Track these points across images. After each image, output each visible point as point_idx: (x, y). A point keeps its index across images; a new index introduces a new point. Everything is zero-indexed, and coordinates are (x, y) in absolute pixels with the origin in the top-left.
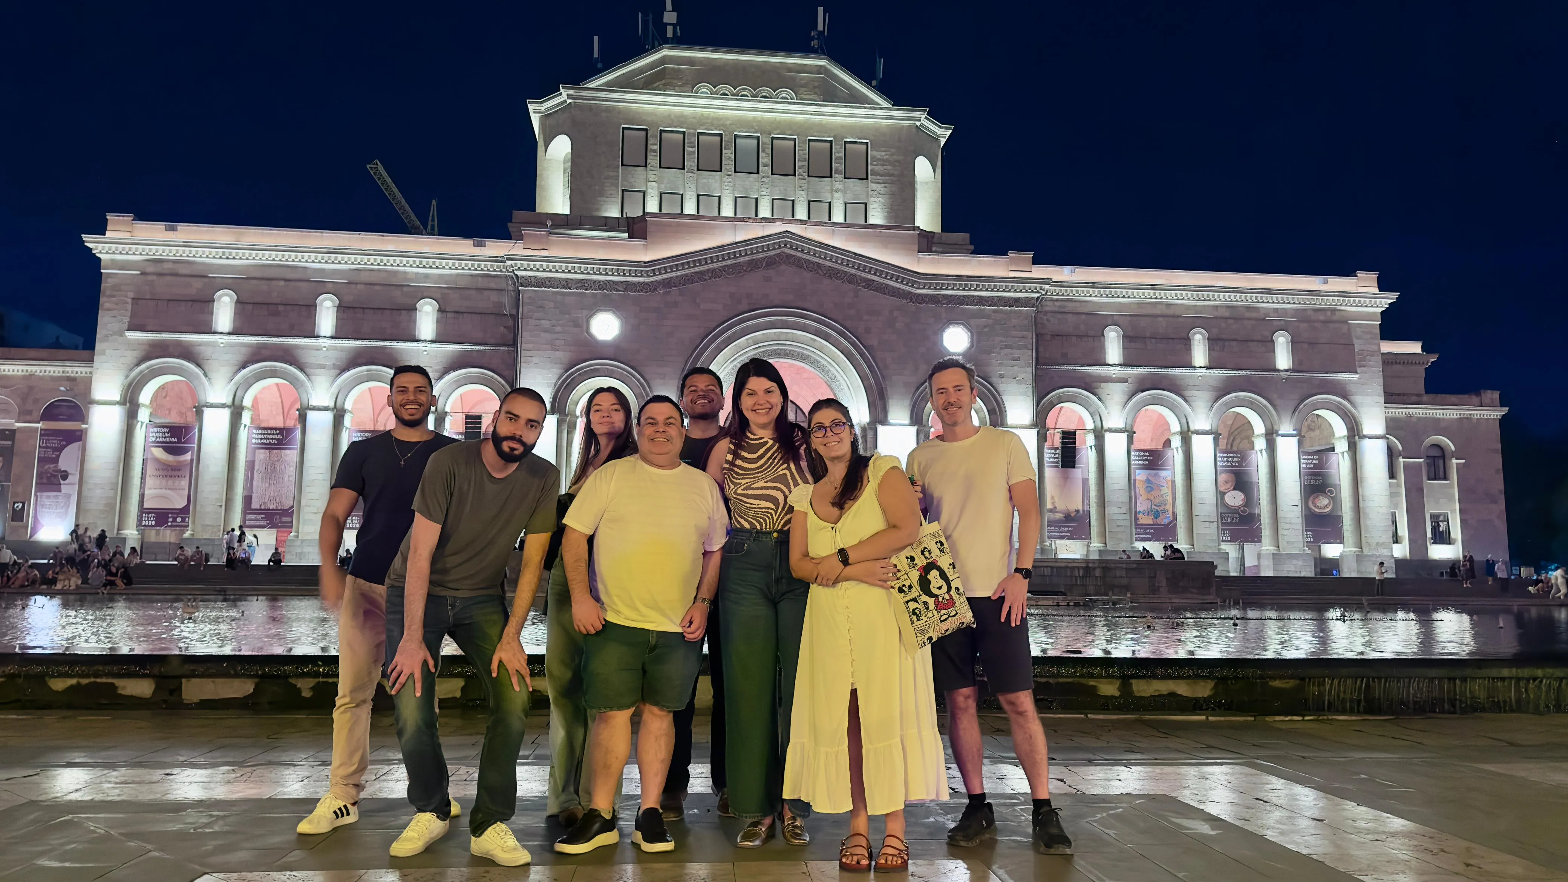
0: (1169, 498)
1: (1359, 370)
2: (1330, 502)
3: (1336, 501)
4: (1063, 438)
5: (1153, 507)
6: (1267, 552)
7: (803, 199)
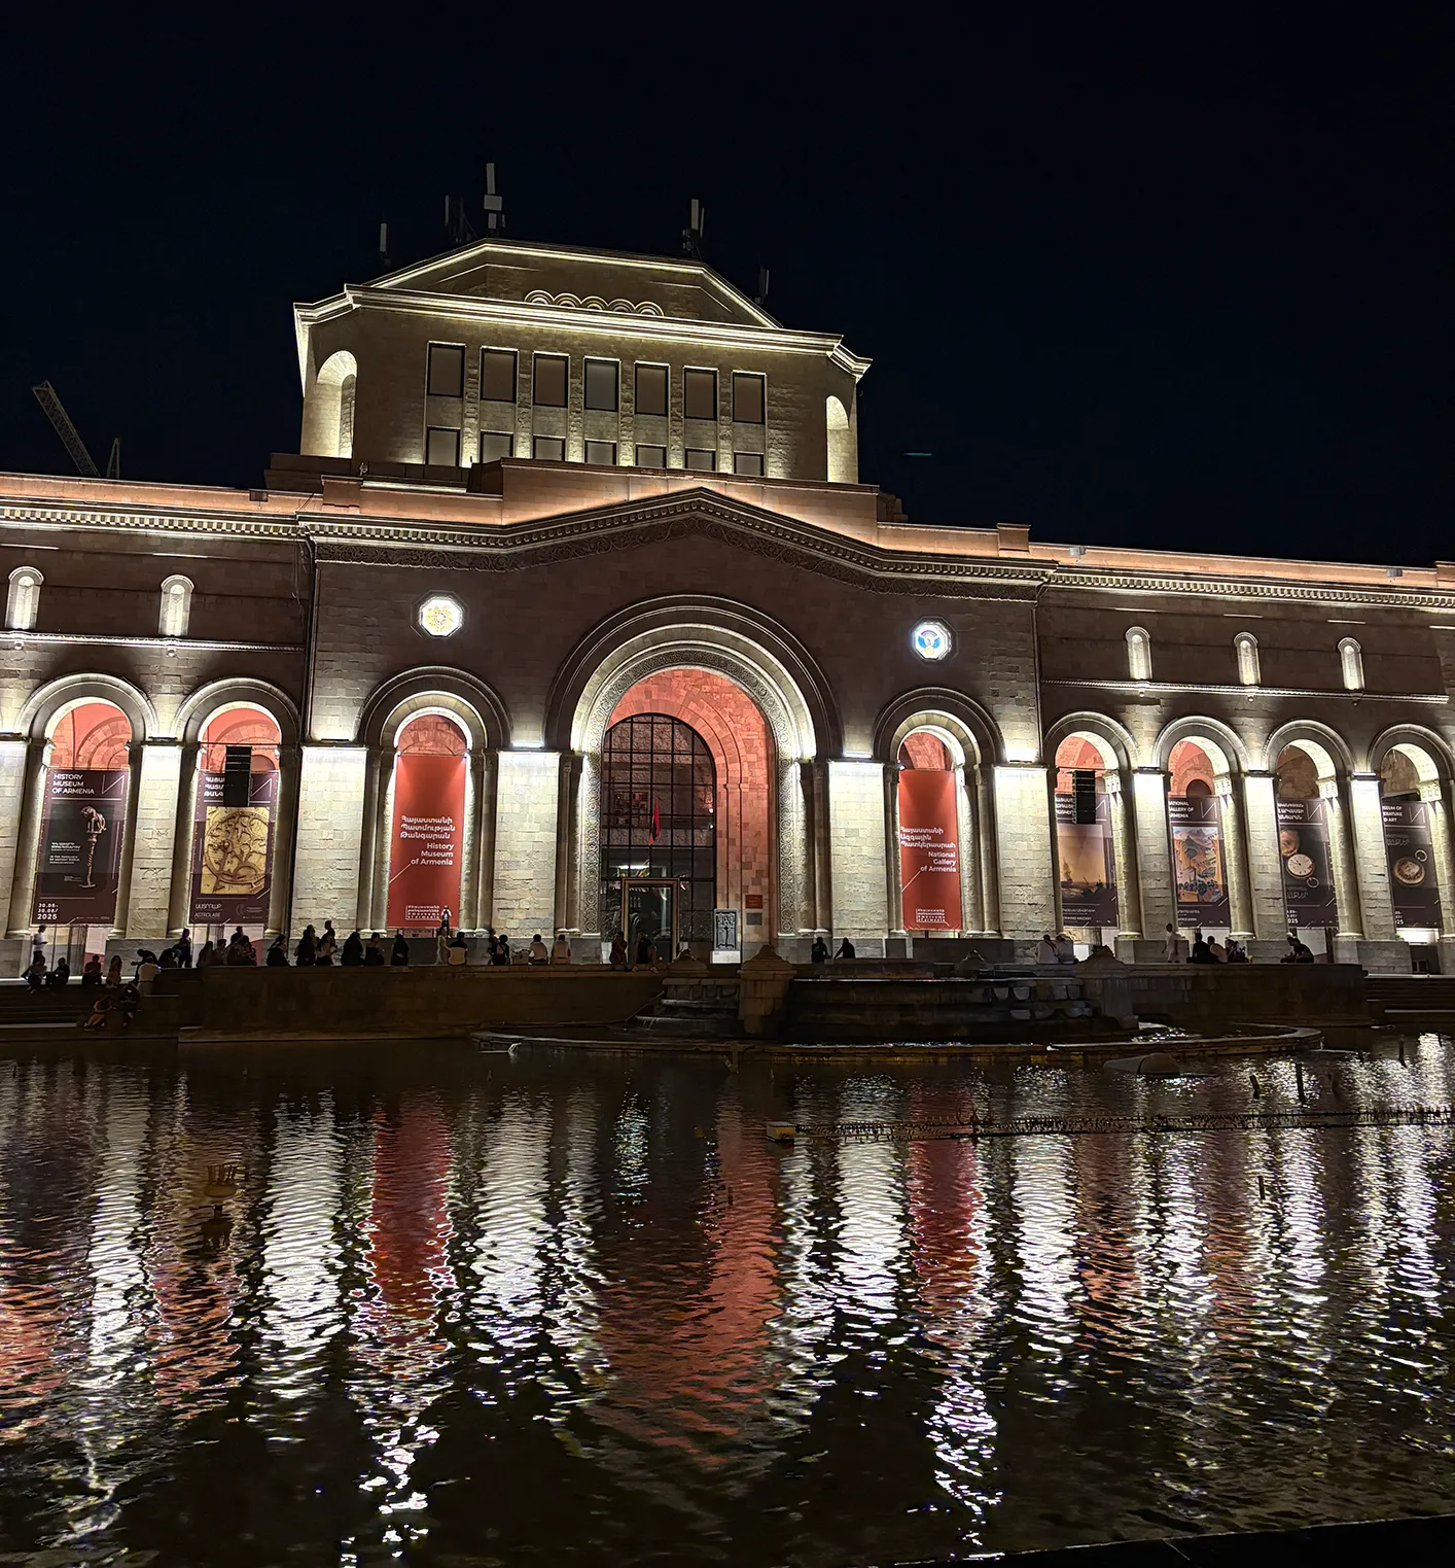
0: (1217, 866)
1: (1447, 690)
2: (1421, 869)
3: (1428, 867)
4: (1078, 782)
5: (1198, 878)
6: (1346, 939)
7: (678, 447)
